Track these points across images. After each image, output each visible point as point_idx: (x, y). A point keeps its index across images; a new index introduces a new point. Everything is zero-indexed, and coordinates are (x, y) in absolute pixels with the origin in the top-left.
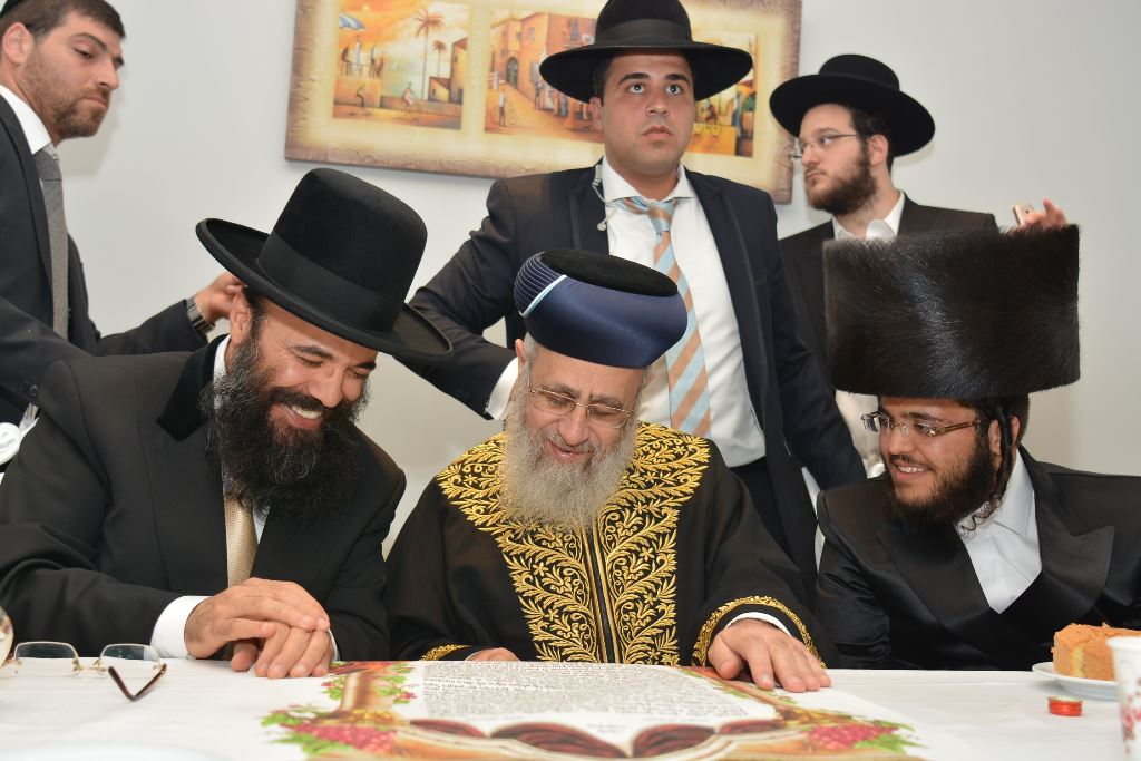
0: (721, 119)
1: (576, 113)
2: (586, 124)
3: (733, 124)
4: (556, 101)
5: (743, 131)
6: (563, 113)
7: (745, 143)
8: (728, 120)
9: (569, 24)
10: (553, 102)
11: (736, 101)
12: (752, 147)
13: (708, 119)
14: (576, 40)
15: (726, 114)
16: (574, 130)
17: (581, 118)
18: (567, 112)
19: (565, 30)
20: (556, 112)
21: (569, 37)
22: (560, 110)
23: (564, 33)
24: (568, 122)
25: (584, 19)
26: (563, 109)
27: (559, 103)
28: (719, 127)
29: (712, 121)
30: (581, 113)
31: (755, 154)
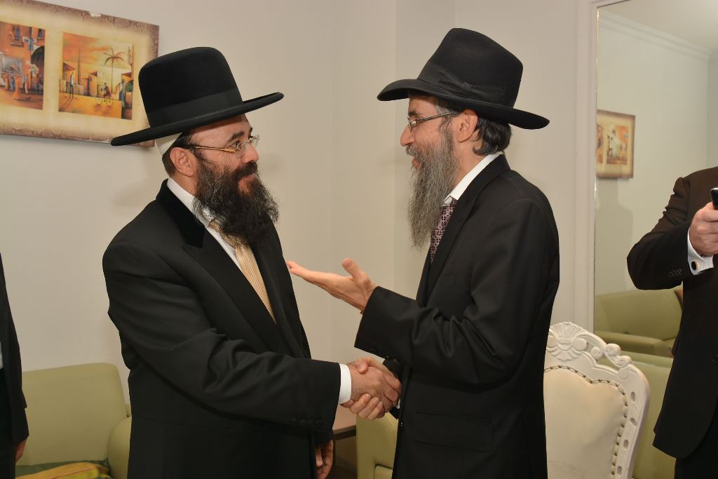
0: (113, 95)
1: (21, 89)
2: (28, 96)
3: (120, 99)
4: (6, 80)
5: (126, 104)
6: (12, 88)
7: (127, 111)
8: (117, 96)
9: (13, 29)
10: (4, 81)
11: (121, 85)
12: (131, 113)
13: (105, 96)
14: (18, 40)
15: (116, 93)
16: (19, 100)
17: (25, 93)
18: (14, 88)
19: (11, 33)
20: (6, 88)
21: (13, 38)
22: (9, 87)
23: (10, 35)
24: (15, 95)
25: (23, 26)
26: (11, 86)
27: (8, 81)
28: (111, 101)
29: (107, 97)
30: (24, 89)
31: (133, 118)
